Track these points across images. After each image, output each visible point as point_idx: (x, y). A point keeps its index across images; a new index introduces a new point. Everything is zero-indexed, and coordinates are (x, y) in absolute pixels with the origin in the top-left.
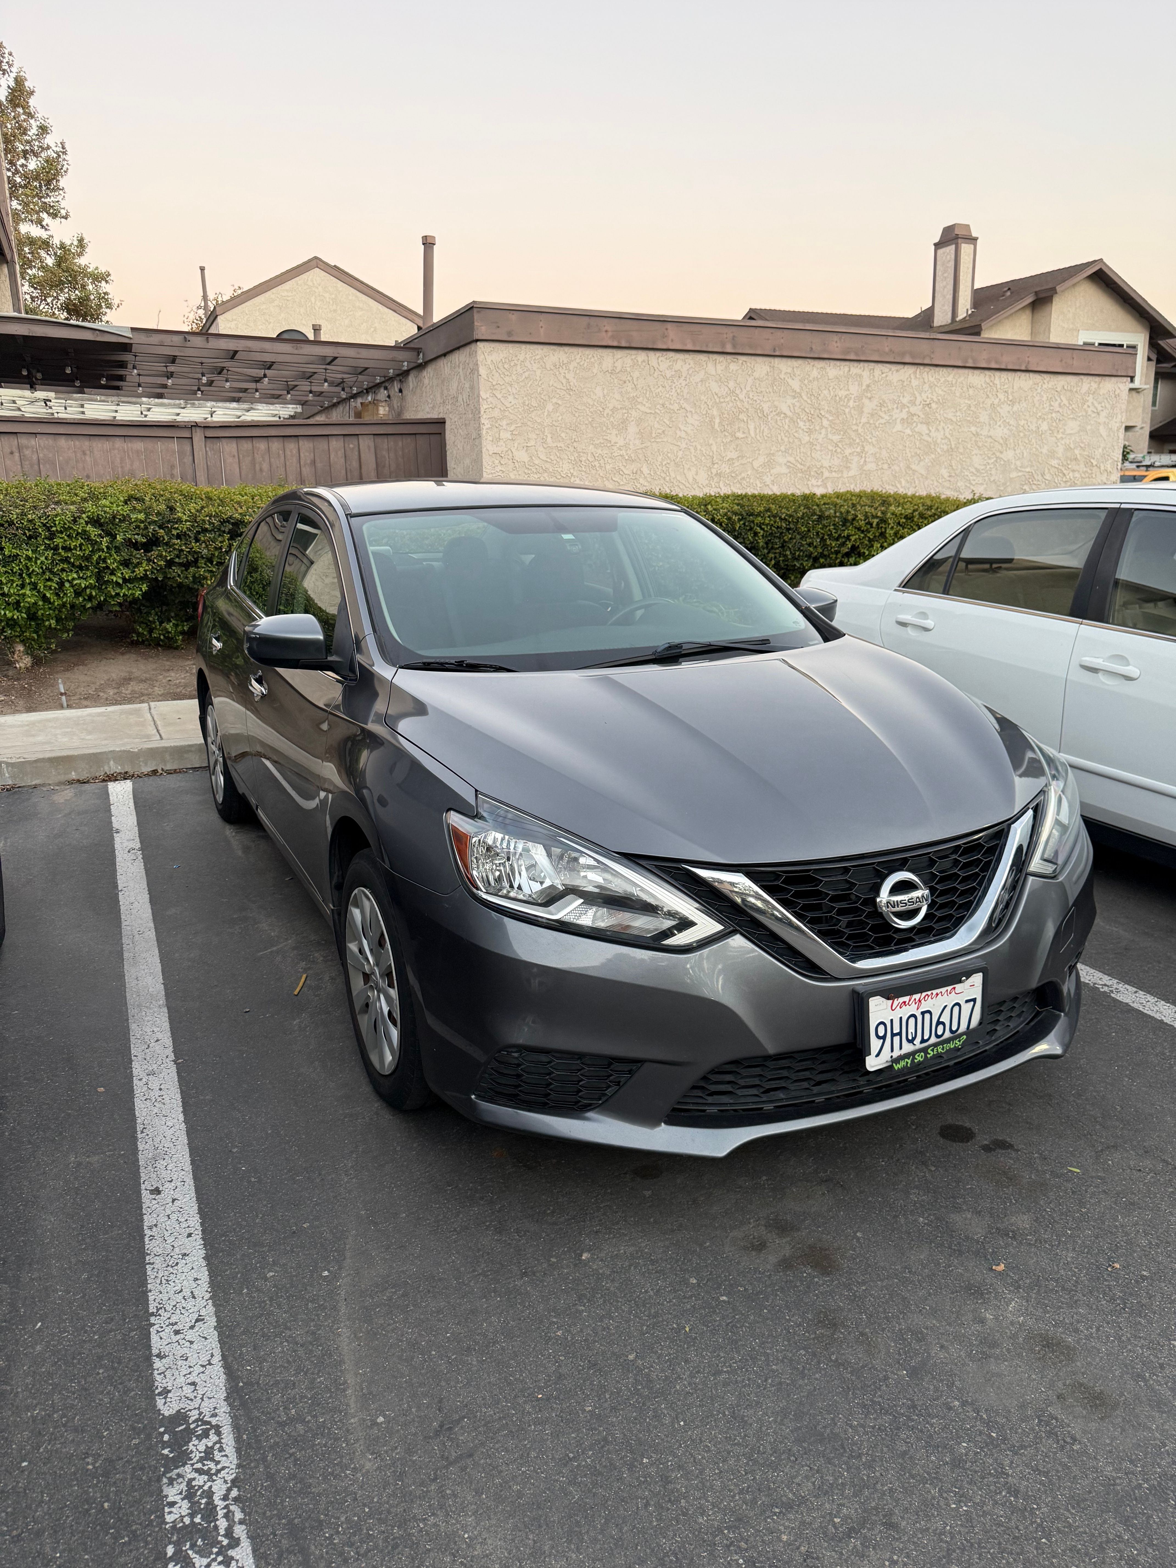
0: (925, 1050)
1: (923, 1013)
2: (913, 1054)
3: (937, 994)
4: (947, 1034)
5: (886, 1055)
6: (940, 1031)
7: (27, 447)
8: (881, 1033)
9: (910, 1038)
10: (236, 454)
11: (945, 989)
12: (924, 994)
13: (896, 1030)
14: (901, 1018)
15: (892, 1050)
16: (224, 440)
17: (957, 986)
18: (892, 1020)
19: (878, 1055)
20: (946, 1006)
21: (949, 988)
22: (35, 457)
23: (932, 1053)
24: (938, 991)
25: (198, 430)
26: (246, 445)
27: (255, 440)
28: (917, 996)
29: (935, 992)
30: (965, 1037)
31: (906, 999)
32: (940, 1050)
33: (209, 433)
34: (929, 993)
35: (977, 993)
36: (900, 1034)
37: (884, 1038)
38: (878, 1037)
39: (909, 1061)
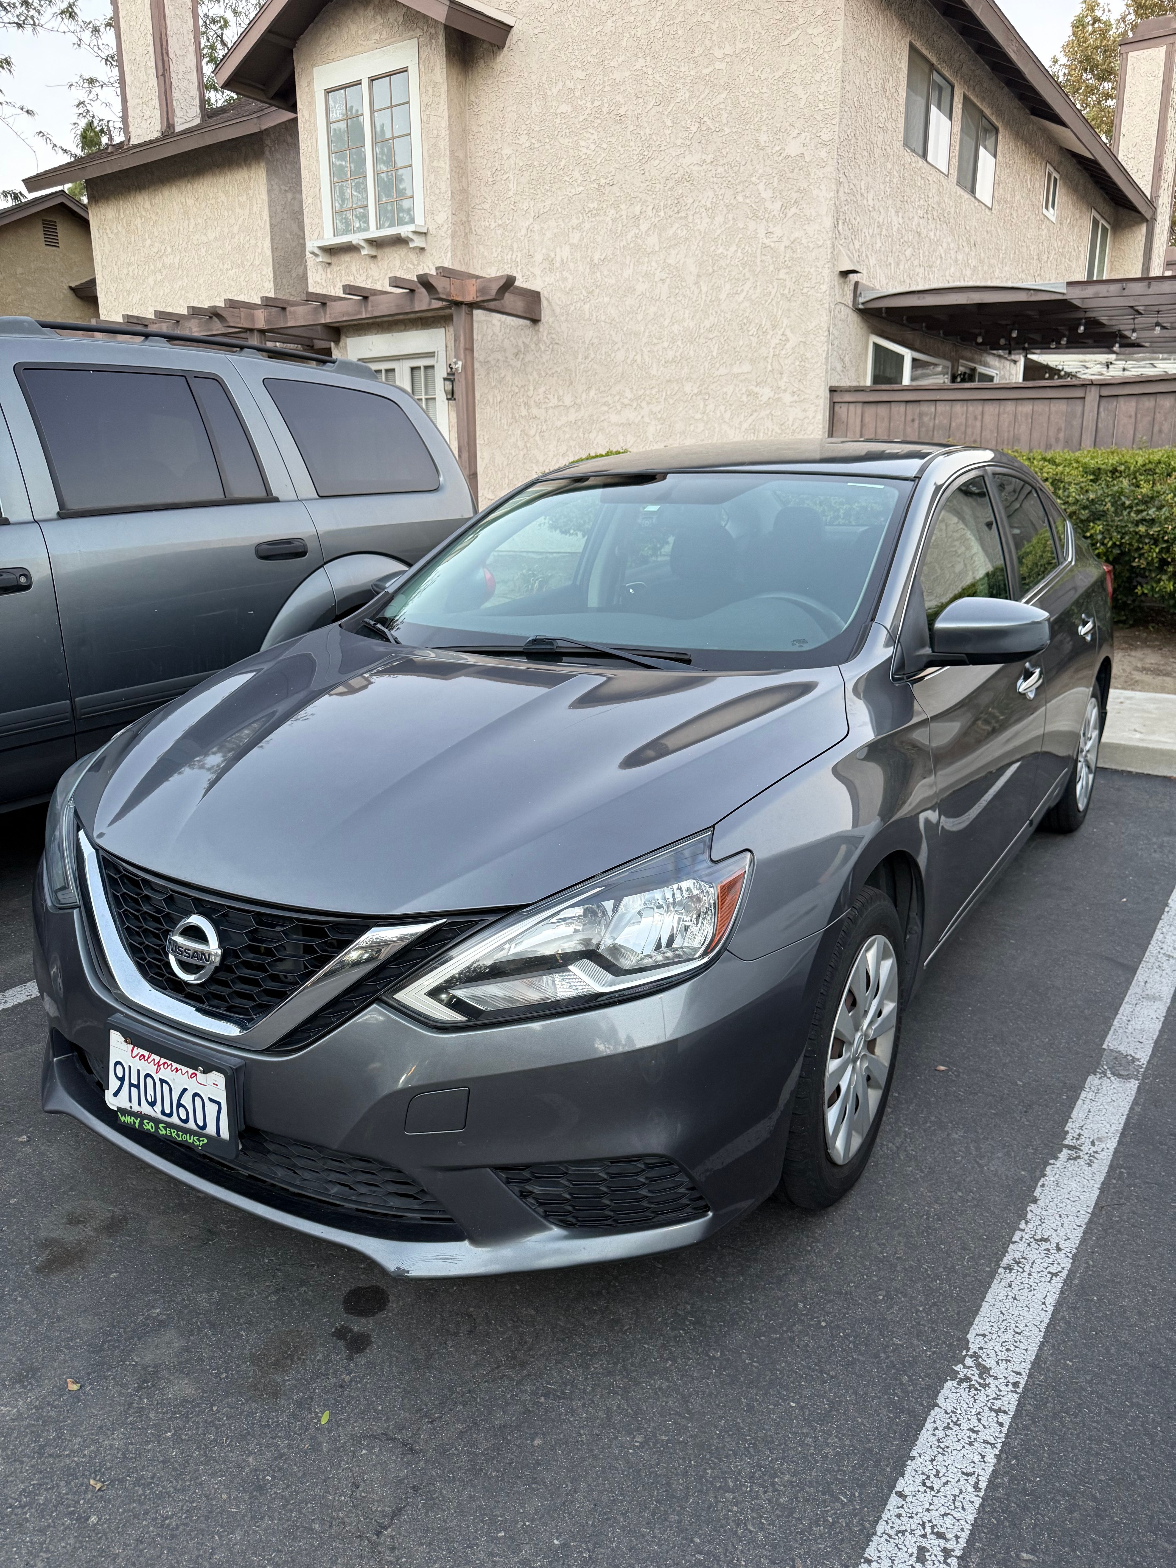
0: (156, 1122)
1: (162, 1081)
2: (149, 1117)
3: (177, 1070)
4: (191, 1124)
5: (124, 1101)
6: (182, 1114)
7: (927, 414)
8: (120, 1071)
9: (149, 1099)
10: (1133, 414)
11: (186, 1069)
12: (163, 1060)
13: (135, 1080)
14: (139, 1072)
15: (129, 1100)
16: (1121, 399)
17: (197, 1074)
18: (130, 1068)
19: (115, 1094)
20: (186, 1090)
21: (190, 1071)
22: (931, 424)
24: (179, 1067)
25: (1093, 388)
26: (1148, 403)
27: (1159, 397)
28: (156, 1058)
29: (175, 1065)
30: (209, 1141)
31: (146, 1054)
33: (1106, 392)
34: (169, 1062)
35: (222, 1097)
36: (138, 1087)
37: (122, 1081)
38: (117, 1076)
39: (136, 1122)
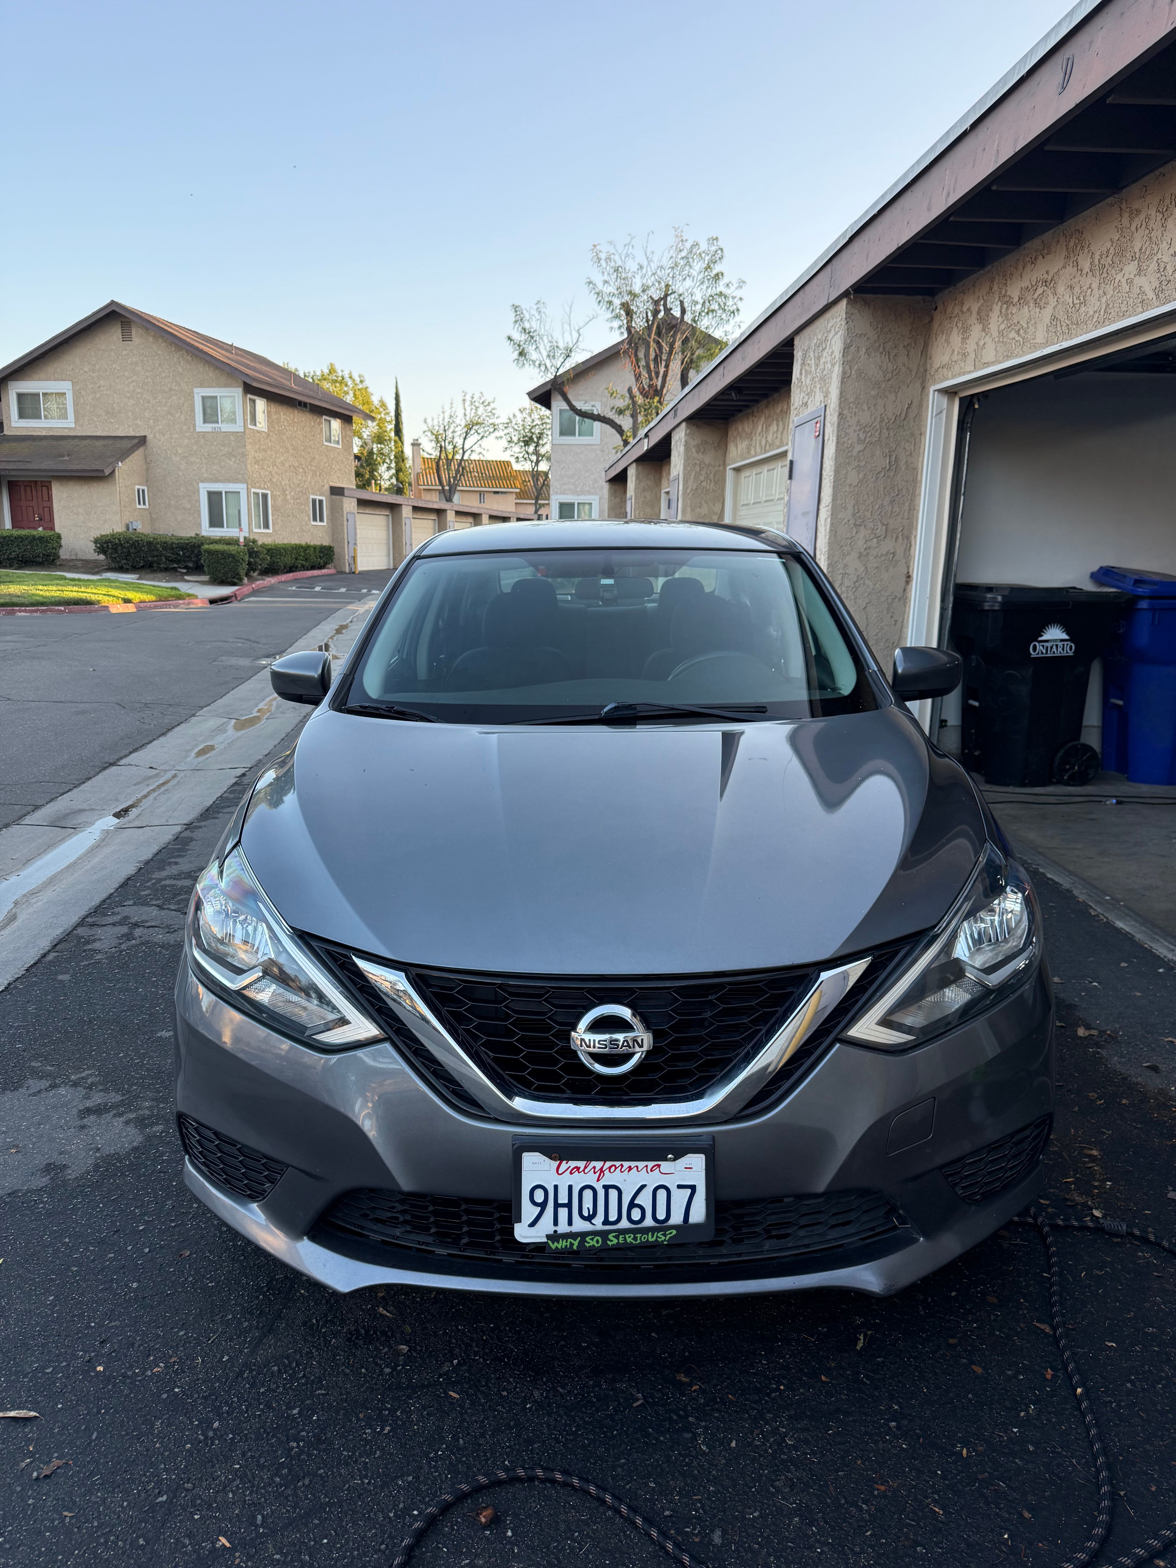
0: (604, 1234)
1: (606, 1188)
2: (583, 1235)
3: (630, 1168)
4: (649, 1222)
5: (546, 1226)
6: (636, 1214)
8: (539, 1196)
9: (586, 1214)
11: (644, 1163)
12: (608, 1164)
13: (563, 1199)
14: (570, 1188)
15: (556, 1223)
17: (663, 1164)
18: (556, 1187)
19: (532, 1224)
20: (643, 1187)
21: (651, 1164)
23: (615, 1241)
24: (633, 1164)
28: (598, 1165)
29: (626, 1164)
30: (674, 1232)
31: (581, 1164)
32: (629, 1240)
34: (618, 1164)
35: (698, 1178)
36: (569, 1205)
37: (543, 1205)
38: (534, 1203)
39: (576, 1243)
